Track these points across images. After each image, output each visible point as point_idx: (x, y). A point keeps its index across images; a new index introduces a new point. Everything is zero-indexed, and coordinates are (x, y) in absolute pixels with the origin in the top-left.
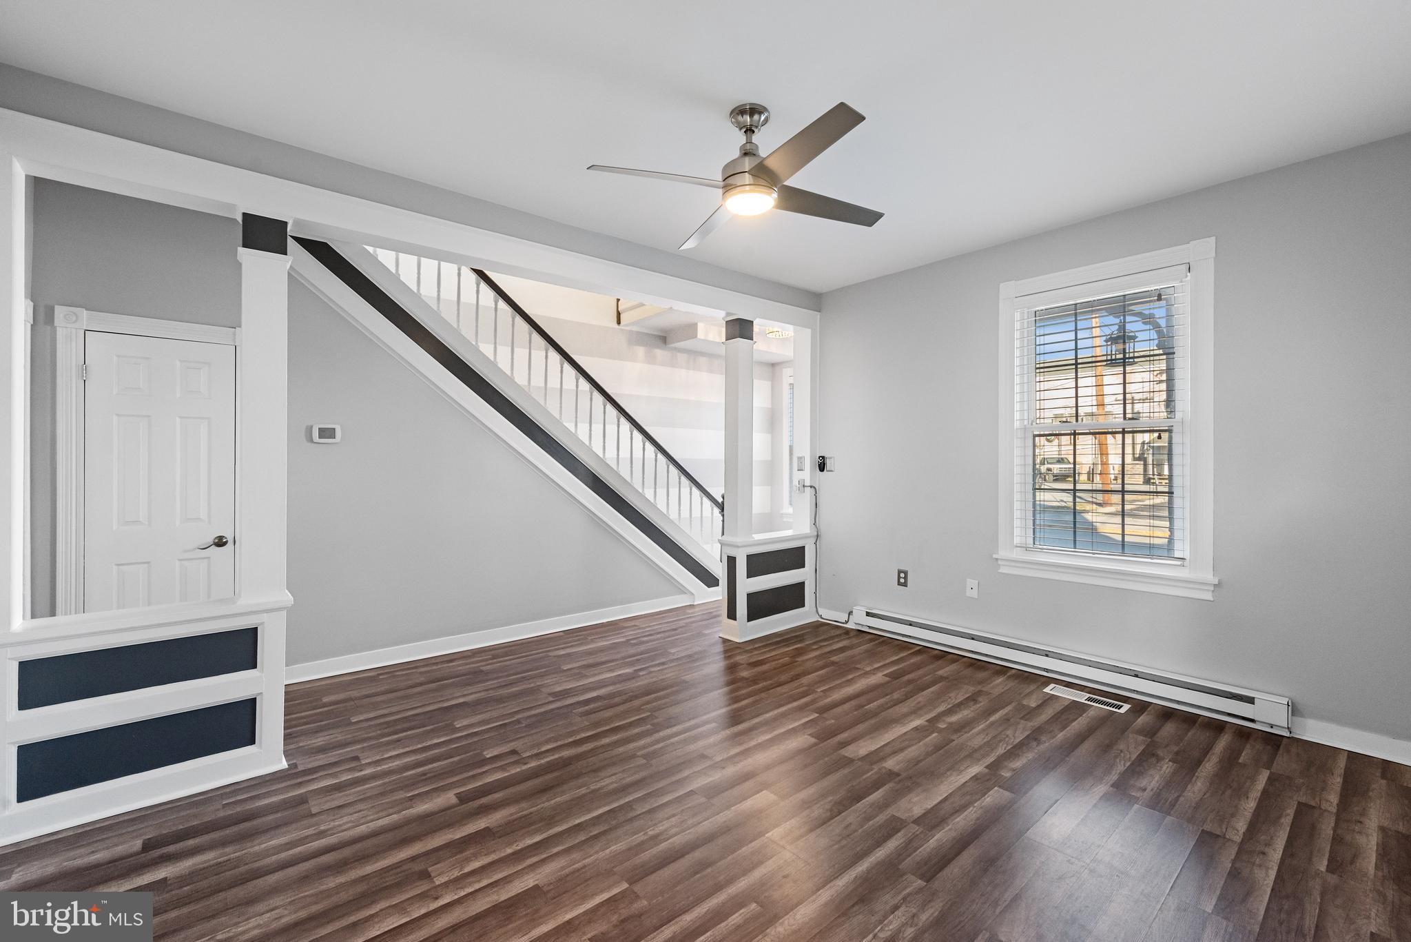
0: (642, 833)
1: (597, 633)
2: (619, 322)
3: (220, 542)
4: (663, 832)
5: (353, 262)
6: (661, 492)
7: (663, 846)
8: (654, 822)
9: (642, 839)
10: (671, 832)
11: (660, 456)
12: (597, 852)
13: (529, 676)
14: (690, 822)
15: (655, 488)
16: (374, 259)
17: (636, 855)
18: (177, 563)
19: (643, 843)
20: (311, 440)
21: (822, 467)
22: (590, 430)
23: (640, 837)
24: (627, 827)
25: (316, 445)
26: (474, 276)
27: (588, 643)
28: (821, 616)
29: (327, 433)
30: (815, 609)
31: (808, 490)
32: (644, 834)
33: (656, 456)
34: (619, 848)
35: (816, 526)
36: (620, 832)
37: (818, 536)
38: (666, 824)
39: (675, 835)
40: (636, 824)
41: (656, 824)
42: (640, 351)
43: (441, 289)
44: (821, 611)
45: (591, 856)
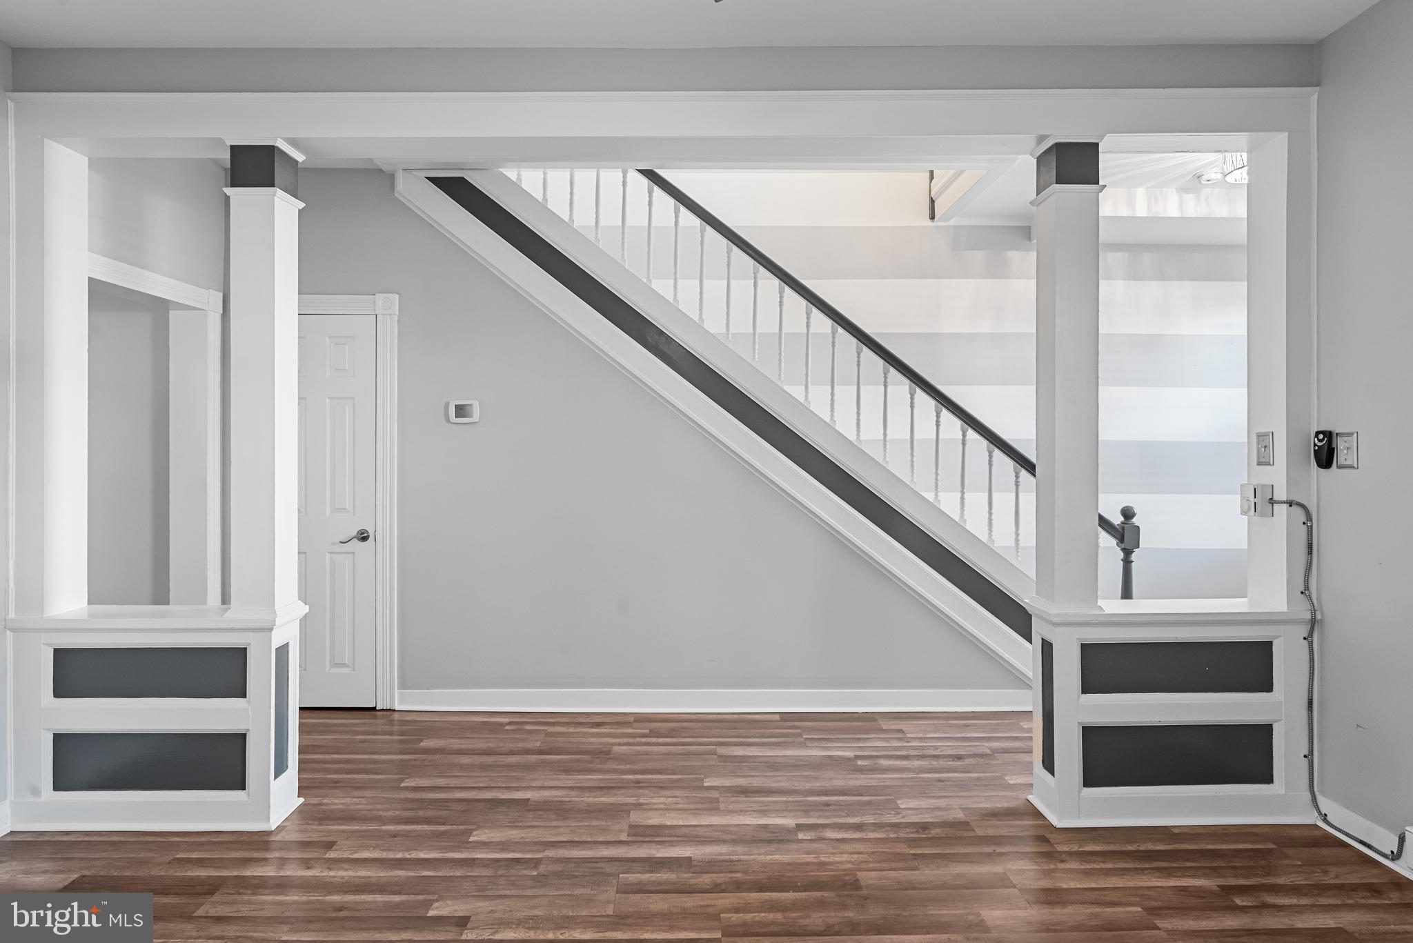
1: (819, 730)
2: (932, 217)
3: (363, 537)
5: (492, 195)
6: (976, 500)
11: (972, 434)
13: (648, 781)
15: (963, 493)
16: (516, 187)
18: (328, 556)
20: (448, 420)
21: (1325, 455)
22: (832, 394)
25: (452, 425)
26: (645, 181)
27: (803, 745)
28: (1325, 818)
29: (461, 411)
30: (1308, 795)
31: (1281, 510)
33: (964, 435)
35: (1310, 598)
37: (1313, 622)
42: (978, 257)
43: (601, 211)
44: (1325, 804)
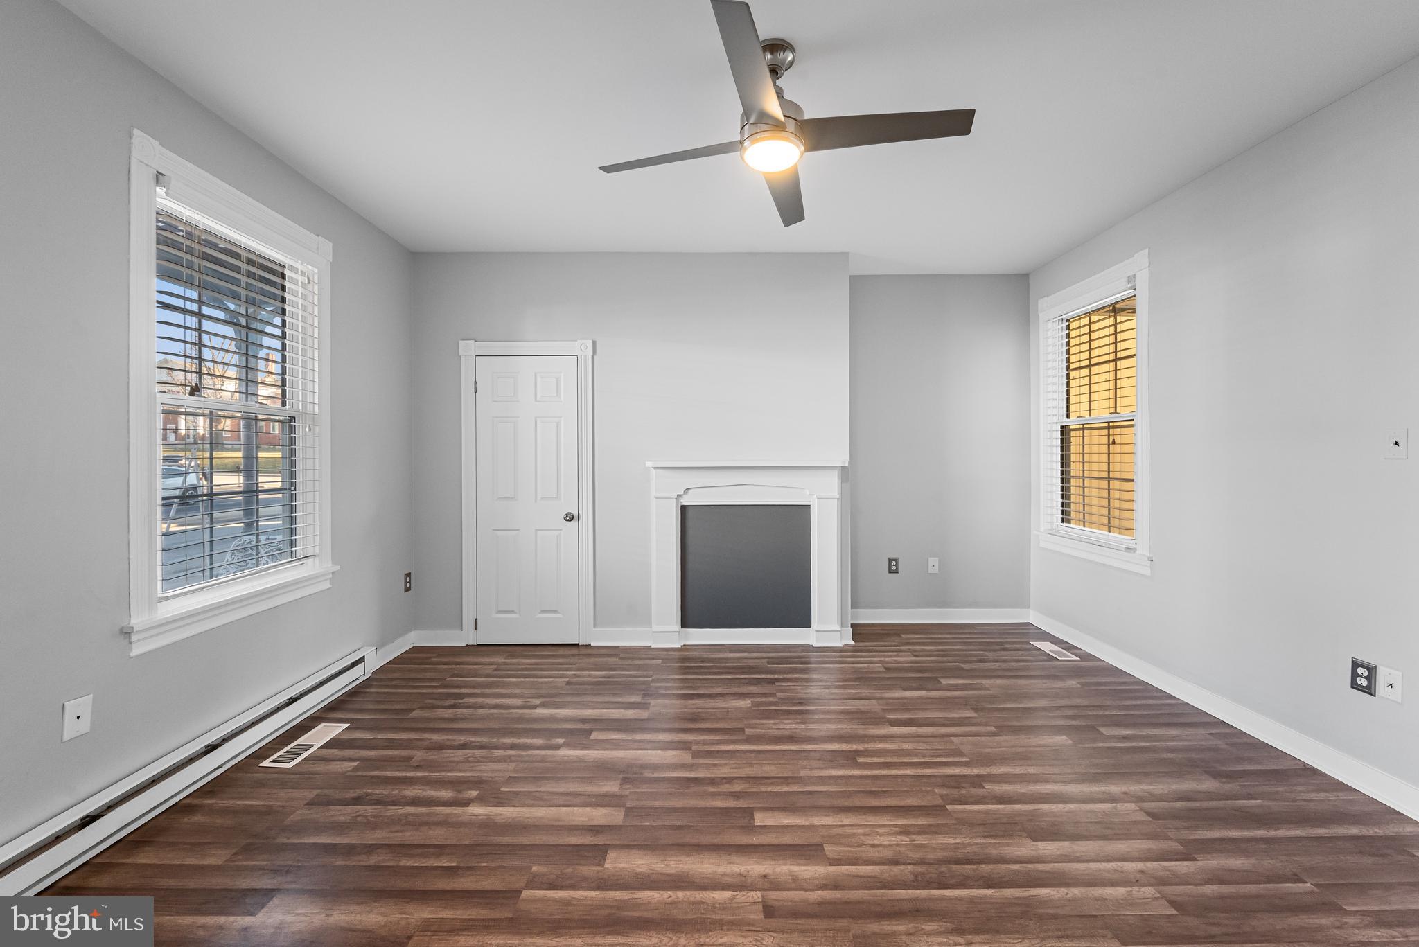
0: (915, 842)
4: (894, 834)
7: (900, 822)
8: (898, 848)
9: (919, 837)
10: (887, 831)
12: (969, 844)
14: (860, 831)
17: (930, 825)
19: (919, 833)
23: (920, 839)
24: (930, 856)
32: (914, 841)
34: (946, 839)
36: (940, 855)
38: (886, 840)
39: (884, 826)
40: (918, 855)
41: (897, 845)
45: (977, 844)
